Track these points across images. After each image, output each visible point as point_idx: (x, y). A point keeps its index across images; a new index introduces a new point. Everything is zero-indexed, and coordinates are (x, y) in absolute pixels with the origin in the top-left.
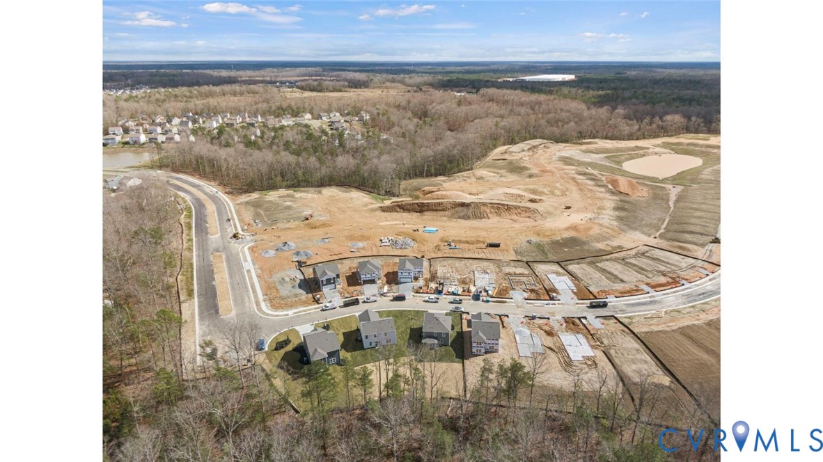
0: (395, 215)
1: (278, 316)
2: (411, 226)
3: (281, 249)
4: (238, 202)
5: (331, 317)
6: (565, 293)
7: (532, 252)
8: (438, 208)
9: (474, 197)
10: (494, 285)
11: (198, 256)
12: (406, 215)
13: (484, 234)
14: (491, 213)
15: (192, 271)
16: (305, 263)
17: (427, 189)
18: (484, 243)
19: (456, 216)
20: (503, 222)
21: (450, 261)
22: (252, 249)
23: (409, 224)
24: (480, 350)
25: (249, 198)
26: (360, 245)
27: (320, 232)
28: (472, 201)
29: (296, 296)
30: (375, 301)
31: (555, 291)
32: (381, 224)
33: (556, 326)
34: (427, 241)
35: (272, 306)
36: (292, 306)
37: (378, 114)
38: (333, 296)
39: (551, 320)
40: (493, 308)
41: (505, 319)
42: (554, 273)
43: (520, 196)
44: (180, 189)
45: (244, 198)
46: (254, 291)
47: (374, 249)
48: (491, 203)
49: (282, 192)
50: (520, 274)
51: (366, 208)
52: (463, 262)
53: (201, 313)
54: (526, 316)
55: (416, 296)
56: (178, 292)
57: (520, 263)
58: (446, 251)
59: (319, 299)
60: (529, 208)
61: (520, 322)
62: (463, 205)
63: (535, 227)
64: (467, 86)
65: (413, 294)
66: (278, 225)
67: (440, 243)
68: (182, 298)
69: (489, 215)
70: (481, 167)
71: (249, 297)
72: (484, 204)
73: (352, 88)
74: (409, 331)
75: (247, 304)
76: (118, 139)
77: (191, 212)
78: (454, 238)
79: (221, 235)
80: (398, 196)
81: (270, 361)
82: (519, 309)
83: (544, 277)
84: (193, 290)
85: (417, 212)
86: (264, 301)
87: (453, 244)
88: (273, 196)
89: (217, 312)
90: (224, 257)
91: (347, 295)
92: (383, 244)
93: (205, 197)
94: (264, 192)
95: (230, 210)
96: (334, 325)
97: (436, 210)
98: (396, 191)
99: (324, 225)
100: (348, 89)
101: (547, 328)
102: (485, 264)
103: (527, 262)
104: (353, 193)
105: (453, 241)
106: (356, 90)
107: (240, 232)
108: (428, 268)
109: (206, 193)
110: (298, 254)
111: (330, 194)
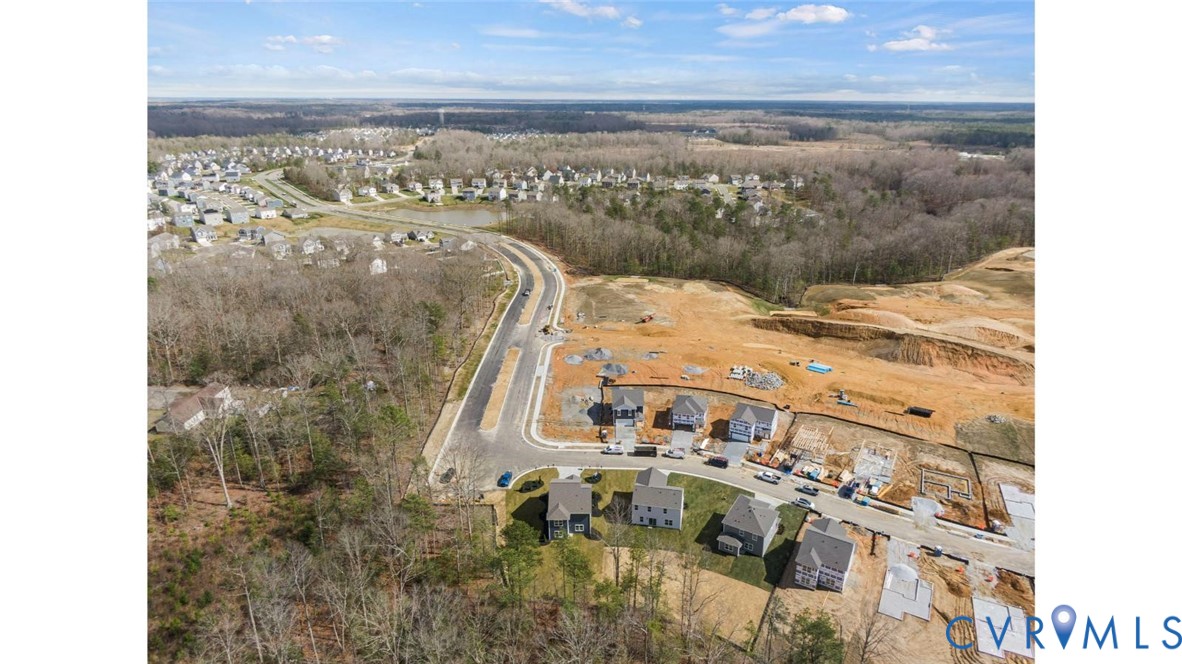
0: (773, 335)
1: (544, 445)
2: (789, 355)
3: (591, 356)
4: (574, 286)
5: (609, 465)
6: (1022, 525)
7: (991, 438)
8: (846, 335)
9: (920, 326)
10: (887, 480)
11: (493, 347)
12: (790, 337)
13: (911, 389)
14: (938, 356)
15: (477, 365)
16: (613, 381)
17: (846, 301)
18: (903, 405)
19: (875, 352)
20: (956, 376)
21: (829, 423)
22: (557, 351)
23: (790, 353)
24: (808, 580)
25: (589, 283)
26: (699, 370)
27: (651, 343)
28: (909, 331)
29: (579, 424)
30: (681, 458)
31: (1004, 516)
32: (745, 345)
33: (976, 580)
34: (803, 384)
35: (543, 430)
36: (566, 437)
37: (815, 179)
38: (625, 437)
39: (970, 567)
40: (869, 518)
41: (882, 542)
42: (1016, 483)
43: (1010, 337)
44: (516, 259)
45: (584, 282)
46: (533, 406)
47: (717, 381)
48: (943, 341)
49: (634, 279)
50: (947, 471)
51: (733, 318)
52: (852, 430)
53: (461, 420)
54: (923, 547)
55: (746, 466)
56: (449, 389)
57: (957, 452)
58: (830, 406)
59: (605, 436)
60: (1016, 361)
61: (907, 552)
62: (890, 336)
63: (1018, 395)
64: (992, 144)
65: (744, 461)
66: (604, 324)
67: (824, 392)
68: (450, 397)
69: (935, 361)
70: (958, 278)
71: (523, 413)
72: (929, 341)
73: (795, 139)
74: (709, 516)
75: (516, 422)
76: (479, 193)
77: (514, 292)
78: (851, 388)
79: (532, 325)
80: (796, 306)
81: (507, 505)
82: (918, 531)
83: (993, 487)
84: (466, 389)
85: (809, 335)
86: (538, 422)
87: (846, 397)
88: (618, 284)
89: (478, 423)
90: (520, 353)
91: (645, 439)
92: (733, 376)
93: (540, 274)
94: (611, 277)
95: (559, 295)
96: (609, 478)
97: (843, 338)
98: (795, 298)
99: (662, 333)
100: (790, 143)
101: (955, 578)
102: (891, 440)
103: (971, 454)
104: (727, 293)
105: (850, 392)
106: (800, 143)
107: (555, 325)
108: (787, 427)
109: (542, 270)
110: (608, 367)
111: (694, 290)
